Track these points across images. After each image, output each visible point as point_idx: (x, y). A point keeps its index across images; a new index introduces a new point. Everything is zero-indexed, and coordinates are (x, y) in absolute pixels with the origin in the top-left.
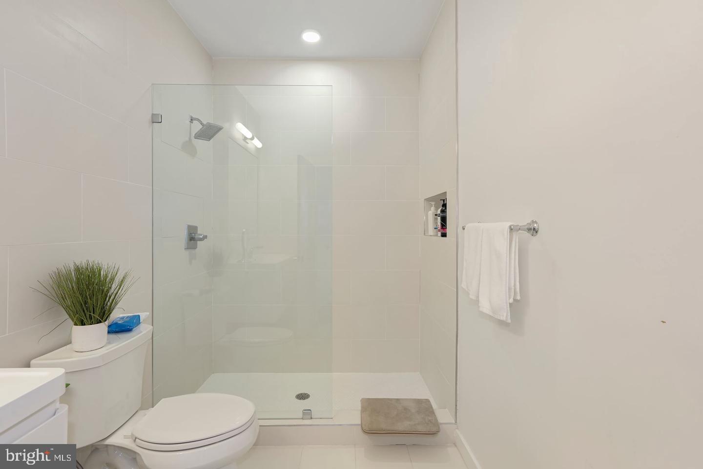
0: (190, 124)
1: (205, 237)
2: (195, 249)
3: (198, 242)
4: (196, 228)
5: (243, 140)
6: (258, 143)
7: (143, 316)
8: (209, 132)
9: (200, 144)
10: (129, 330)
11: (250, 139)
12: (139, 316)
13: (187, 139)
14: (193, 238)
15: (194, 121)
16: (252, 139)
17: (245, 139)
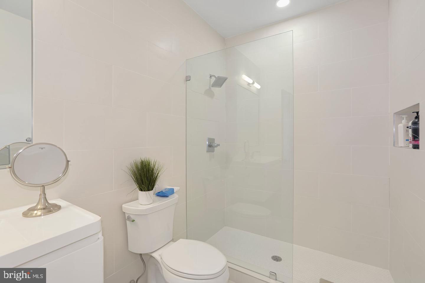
0: (210, 79)
1: (218, 145)
2: (214, 152)
3: (215, 148)
4: (213, 140)
5: (247, 85)
6: (257, 86)
7: (176, 189)
8: (220, 82)
9: (216, 90)
10: (167, 196)
11: (252, 84)
12: (173, 189)
13: (208, 88)
14: (211, 146)
15: (212, 77)
16: (253, 83)
17: (249, 84)
